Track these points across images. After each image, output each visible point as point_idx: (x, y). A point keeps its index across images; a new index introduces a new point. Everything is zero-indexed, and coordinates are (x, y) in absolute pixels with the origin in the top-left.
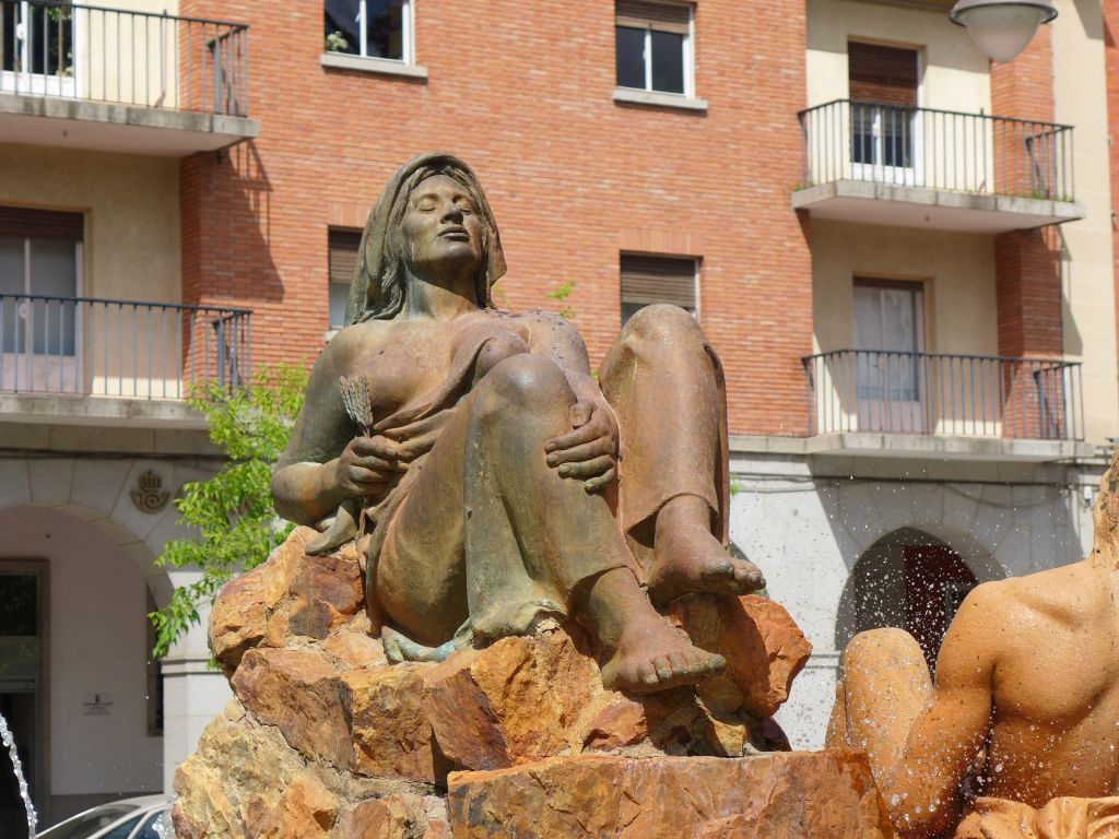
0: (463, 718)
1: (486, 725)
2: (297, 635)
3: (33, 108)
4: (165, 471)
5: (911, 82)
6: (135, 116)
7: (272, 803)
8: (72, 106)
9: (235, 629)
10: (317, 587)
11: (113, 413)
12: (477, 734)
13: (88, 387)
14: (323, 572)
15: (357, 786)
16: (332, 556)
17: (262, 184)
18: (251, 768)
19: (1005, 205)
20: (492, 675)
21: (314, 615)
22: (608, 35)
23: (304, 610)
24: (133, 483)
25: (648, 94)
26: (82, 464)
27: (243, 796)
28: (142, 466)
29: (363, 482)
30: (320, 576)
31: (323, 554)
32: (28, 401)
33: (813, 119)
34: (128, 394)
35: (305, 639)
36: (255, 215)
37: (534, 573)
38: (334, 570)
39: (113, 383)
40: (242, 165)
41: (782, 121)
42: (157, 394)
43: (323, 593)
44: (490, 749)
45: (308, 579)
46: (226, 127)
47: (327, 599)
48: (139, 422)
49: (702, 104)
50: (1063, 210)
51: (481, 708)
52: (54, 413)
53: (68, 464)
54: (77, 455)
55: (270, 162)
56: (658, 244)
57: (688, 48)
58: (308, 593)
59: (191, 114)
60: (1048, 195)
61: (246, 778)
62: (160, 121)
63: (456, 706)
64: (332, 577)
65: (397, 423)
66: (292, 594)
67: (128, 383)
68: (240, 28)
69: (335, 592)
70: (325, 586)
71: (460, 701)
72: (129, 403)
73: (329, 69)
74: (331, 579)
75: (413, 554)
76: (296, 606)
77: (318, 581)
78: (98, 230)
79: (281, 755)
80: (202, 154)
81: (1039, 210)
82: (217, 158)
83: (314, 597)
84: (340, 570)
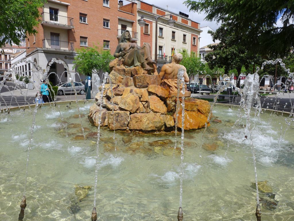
3: (55, 24)
4: (67, 56)
5: (126, 28)
6: (64, 26)
7: (117, 78)
8: (59, 24)
9: (112, 65)
11: (63, 51)
12: (136, 73)
13: (60, 48)
15: (125, 76)
17: (74, 32)
19: (133, 39)
20: (136, 69)
21: (119, 64)
22: (103, 22)
24: (64, 57)
25: (106, 27)
26: (60, 55)
27: (114, 77)
28: (65, 55)
29: (123, 55)
32: (56, 49)
33: (119, 30)
34: (64, 49)
36: (74, 35)
37: (139, 62)
39: (63, 48)
40: (73, 30)
41: (116, 30)
42: (66, 49)
46: (72, 27)
48: (65, 51)
49: (110, 28)
50: (137, 39)
52: (58, 50)
53: (59, 55)
54: (60, 54)
55: (75, 30)
56: (106, 40)
57: (109, 23)
59: (69, 26)
60: (136, 38)
61: (115, 76)
62: (66, 26)
65: (125, 50)
67: (64, 48)
68: (73, 19)
72: (64, 50)
73: (80, 23)
76: (117, 64)
78: (61, 35)
80: (69, 29)
81: (135, 39)
82: (71, 30)
84: (121, 61)
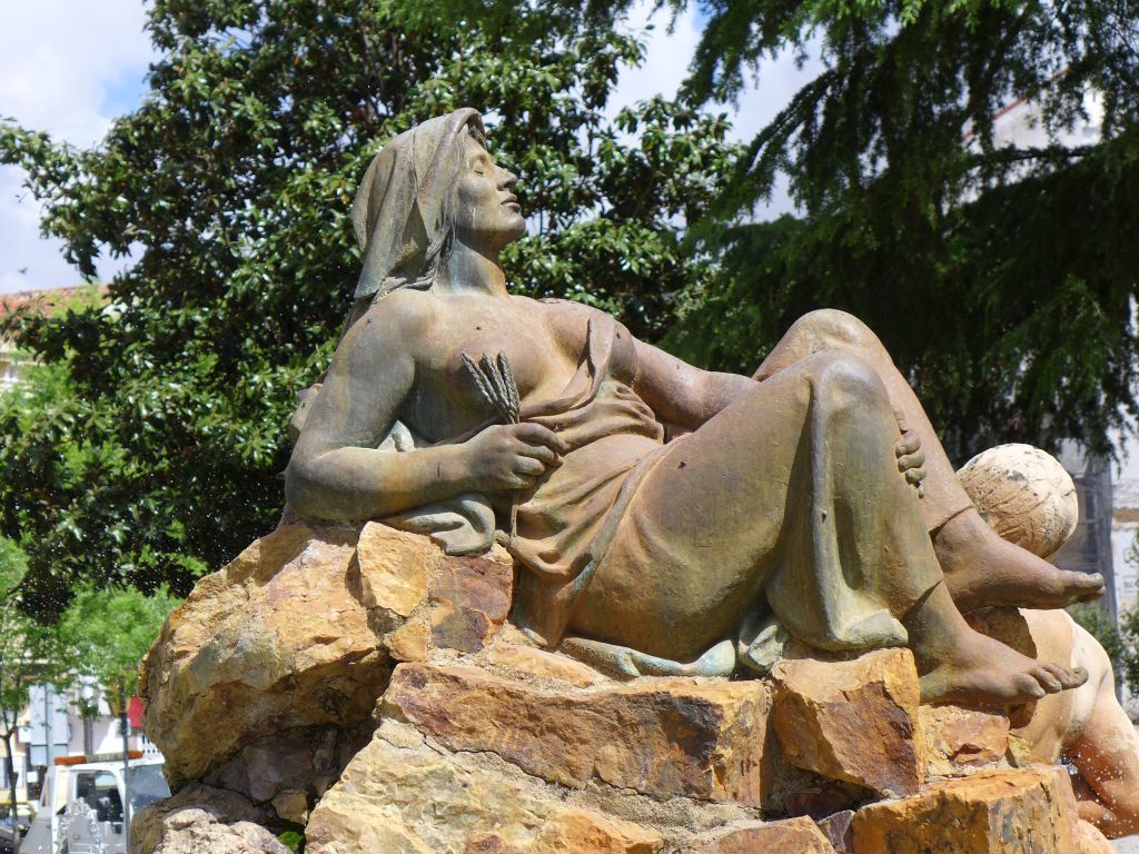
0: (866, 734)
1: (896, 741)
2: (441, 647)
9: (327, 641)
10: (465, 592)
12: (882, 751)
14: (471, 575)
15: (703, 814)
16: (484, 557)
18: (465, 802)
20: (908, 688)
21: (462, 624)
23: (449, 619)
30: (467, 580)
31: (472, 554)
35: (452, 652)
38: (483, 573)
43: (472, 599)
44: (894, 768)
45: (452, 583)
47: (479, 606)
51: (891, 724)
58: (453, 599)
63: (858, 721)
64: (480, 582)
65: (552, 410)
66: (432, 600)
69: (487, 599)
70: (474, 591)
71: (865, 716)
74: (480, 583)
75: (678, 557)
76: (438, 614)
77: (464, 585)
79: (519, 784)
83: (462, 604)
84: (492, 574)
